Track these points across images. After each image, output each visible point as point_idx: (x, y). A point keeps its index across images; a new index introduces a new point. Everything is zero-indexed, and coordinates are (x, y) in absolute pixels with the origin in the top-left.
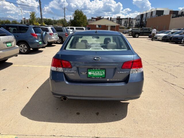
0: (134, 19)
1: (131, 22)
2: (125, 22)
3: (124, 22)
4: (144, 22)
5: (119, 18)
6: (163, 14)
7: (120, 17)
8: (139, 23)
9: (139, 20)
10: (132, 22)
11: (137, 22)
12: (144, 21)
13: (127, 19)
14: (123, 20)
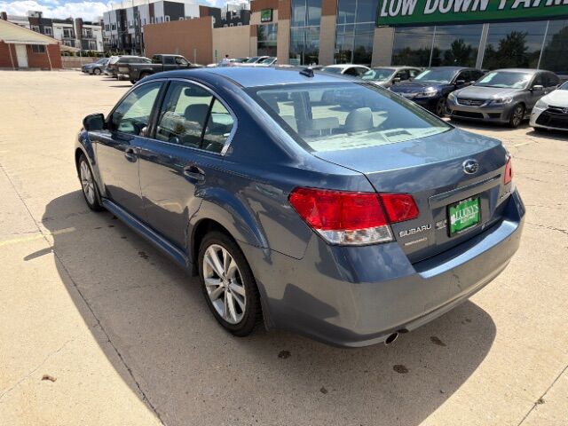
0: (96, 24)
1: (85, 32)
2: (66, 33)
3: (61, 32)
4: (133, 36)
5: (37, 16)
6: (183, 15)
7: (40, 13)
8: (116, 37)
9: (114, 28)
10: (90, 36)
11: (108, 34)
12: (131, 31)
13: (69, 21)
14: (54, 24)
